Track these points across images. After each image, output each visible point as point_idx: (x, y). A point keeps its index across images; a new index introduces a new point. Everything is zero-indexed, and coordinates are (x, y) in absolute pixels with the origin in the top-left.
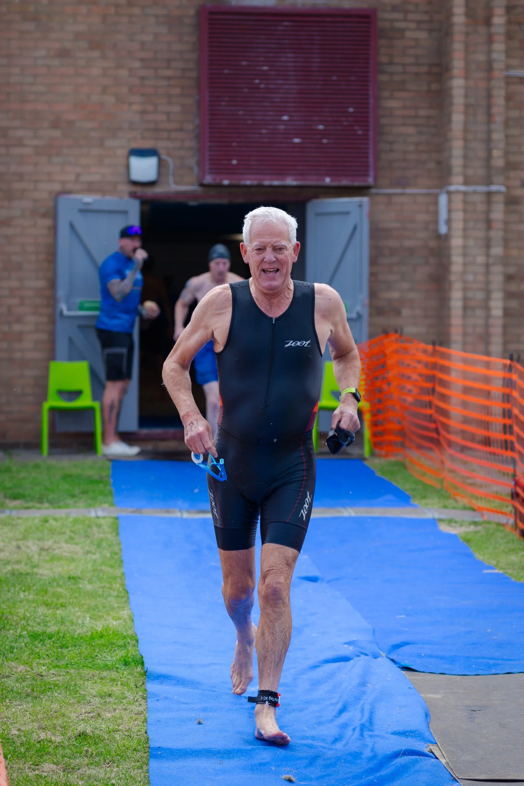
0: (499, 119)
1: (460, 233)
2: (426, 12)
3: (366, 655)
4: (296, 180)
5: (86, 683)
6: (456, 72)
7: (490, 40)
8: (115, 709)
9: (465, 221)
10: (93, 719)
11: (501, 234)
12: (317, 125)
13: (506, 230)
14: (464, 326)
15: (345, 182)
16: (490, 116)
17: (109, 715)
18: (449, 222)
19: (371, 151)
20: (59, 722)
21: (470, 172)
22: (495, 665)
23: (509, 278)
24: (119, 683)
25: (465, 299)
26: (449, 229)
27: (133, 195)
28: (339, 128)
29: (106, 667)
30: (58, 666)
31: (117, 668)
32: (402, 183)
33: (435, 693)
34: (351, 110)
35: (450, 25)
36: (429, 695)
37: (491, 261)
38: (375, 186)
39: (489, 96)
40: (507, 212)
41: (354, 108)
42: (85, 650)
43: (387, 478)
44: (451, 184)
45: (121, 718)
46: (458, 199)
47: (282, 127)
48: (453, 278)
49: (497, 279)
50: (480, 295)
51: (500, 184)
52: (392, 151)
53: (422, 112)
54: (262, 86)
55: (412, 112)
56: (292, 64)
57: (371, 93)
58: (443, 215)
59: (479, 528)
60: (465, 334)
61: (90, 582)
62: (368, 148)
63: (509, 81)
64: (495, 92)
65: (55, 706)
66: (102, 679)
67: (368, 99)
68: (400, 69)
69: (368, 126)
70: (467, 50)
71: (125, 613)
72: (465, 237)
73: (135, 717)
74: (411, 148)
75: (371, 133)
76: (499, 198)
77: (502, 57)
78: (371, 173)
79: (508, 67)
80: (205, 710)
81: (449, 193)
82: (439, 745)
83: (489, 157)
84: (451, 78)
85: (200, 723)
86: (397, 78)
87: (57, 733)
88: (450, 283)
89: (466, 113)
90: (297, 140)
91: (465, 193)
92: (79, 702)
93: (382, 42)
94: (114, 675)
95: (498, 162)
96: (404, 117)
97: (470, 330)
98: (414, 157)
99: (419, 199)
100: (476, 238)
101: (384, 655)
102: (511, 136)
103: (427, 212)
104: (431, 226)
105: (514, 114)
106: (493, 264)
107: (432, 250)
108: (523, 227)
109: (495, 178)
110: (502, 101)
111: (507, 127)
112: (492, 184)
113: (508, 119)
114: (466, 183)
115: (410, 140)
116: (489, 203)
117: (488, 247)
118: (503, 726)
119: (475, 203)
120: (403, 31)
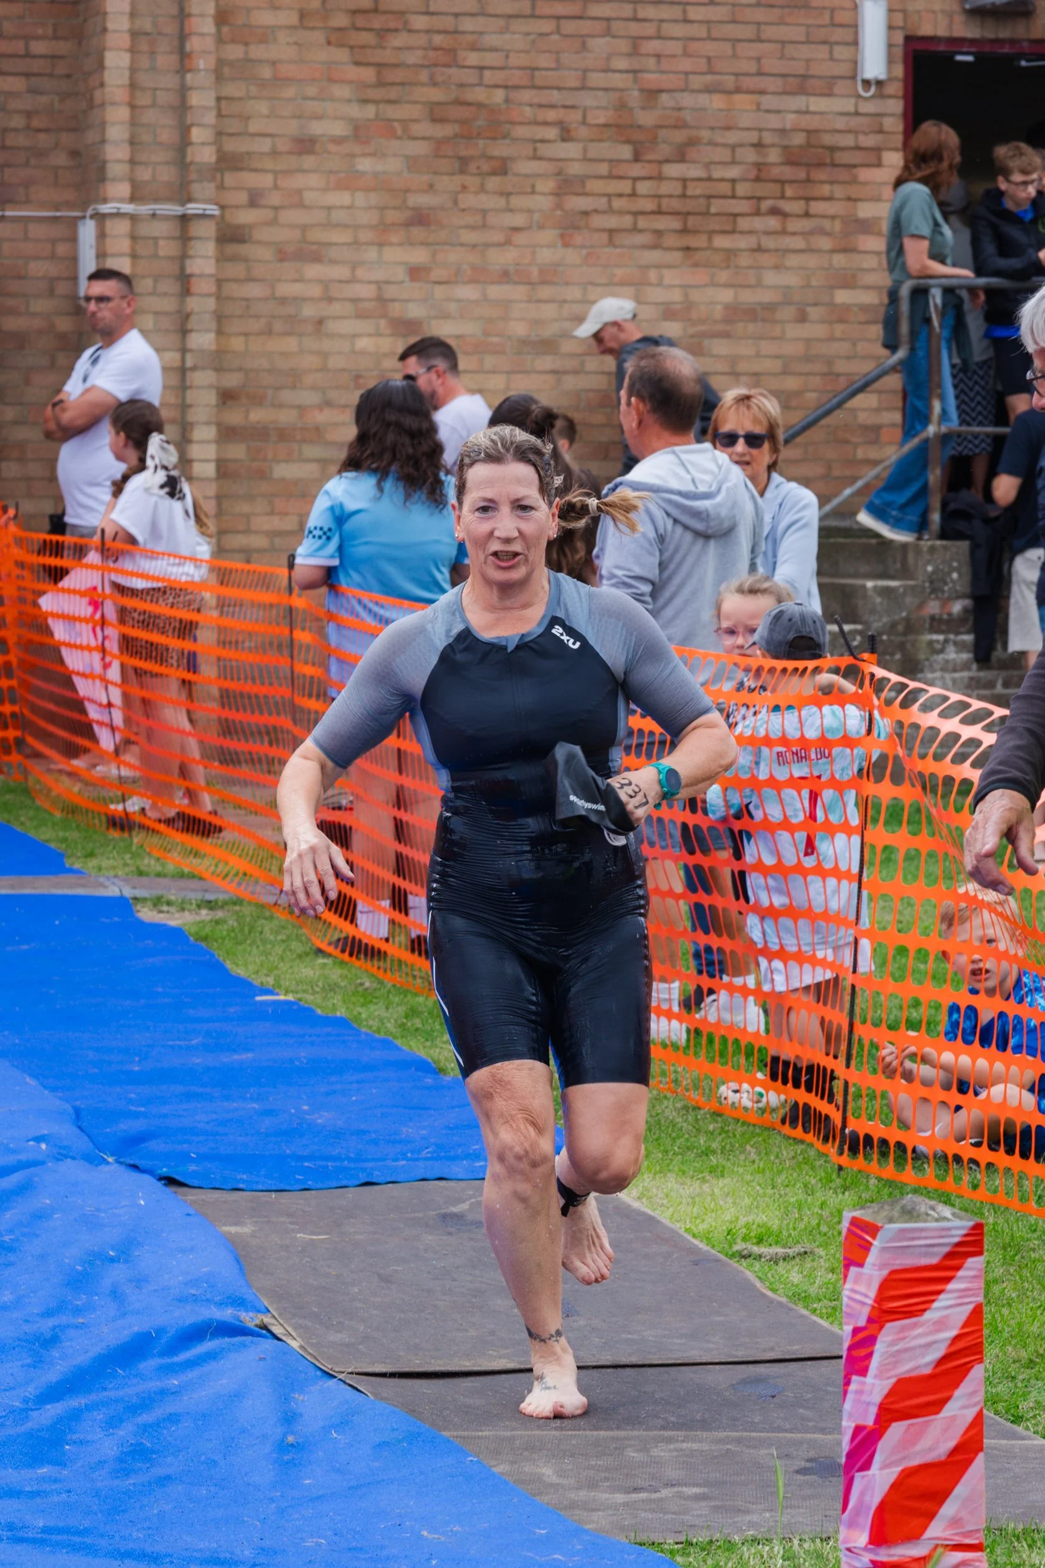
0: (202, 64)
3: (72, 1157)
11: (211, 304)
13: (219, 297)
16: (184, 57)
21: (144, 174)
22: (339, 1170)
23: (227, 397)
33: (236, 1224)
36: (226, 1229)
39: (182, 15)
40: (222, 259)
44: (105, 201)
46: (119, 234)
49: (203, 400)
51: (206, 201)
53: (39, 47)
55: (19, 47)
58: (87, 263)
59: (220, 914)
64: (194, 7)
74: (17, 121)
76: (207, 230)
81: (100, 218)
82: (276, 1314)
83: (184, 142)
89: (132, 50)
91: (133, 218)
95: (204, 154)
98: (21, 140)
99: (35, 231)
100: (156, 313)
101: (110, 1160)
102: (227, 98)
103: (53, 257)
104: (62, 288)
105: (235, 52)
106: (194, 368)
107: (63, 337)
108: (254, 290)
109: (196, 189)
110: (208, 26)
111: (219, 76)
112: (190, 200)
113: (221, 63)
114: (133, 199)
115: (14, 104)
116: (185, 239)
117: (184, 332)
118: (386, 1280)
119: (156, 239)
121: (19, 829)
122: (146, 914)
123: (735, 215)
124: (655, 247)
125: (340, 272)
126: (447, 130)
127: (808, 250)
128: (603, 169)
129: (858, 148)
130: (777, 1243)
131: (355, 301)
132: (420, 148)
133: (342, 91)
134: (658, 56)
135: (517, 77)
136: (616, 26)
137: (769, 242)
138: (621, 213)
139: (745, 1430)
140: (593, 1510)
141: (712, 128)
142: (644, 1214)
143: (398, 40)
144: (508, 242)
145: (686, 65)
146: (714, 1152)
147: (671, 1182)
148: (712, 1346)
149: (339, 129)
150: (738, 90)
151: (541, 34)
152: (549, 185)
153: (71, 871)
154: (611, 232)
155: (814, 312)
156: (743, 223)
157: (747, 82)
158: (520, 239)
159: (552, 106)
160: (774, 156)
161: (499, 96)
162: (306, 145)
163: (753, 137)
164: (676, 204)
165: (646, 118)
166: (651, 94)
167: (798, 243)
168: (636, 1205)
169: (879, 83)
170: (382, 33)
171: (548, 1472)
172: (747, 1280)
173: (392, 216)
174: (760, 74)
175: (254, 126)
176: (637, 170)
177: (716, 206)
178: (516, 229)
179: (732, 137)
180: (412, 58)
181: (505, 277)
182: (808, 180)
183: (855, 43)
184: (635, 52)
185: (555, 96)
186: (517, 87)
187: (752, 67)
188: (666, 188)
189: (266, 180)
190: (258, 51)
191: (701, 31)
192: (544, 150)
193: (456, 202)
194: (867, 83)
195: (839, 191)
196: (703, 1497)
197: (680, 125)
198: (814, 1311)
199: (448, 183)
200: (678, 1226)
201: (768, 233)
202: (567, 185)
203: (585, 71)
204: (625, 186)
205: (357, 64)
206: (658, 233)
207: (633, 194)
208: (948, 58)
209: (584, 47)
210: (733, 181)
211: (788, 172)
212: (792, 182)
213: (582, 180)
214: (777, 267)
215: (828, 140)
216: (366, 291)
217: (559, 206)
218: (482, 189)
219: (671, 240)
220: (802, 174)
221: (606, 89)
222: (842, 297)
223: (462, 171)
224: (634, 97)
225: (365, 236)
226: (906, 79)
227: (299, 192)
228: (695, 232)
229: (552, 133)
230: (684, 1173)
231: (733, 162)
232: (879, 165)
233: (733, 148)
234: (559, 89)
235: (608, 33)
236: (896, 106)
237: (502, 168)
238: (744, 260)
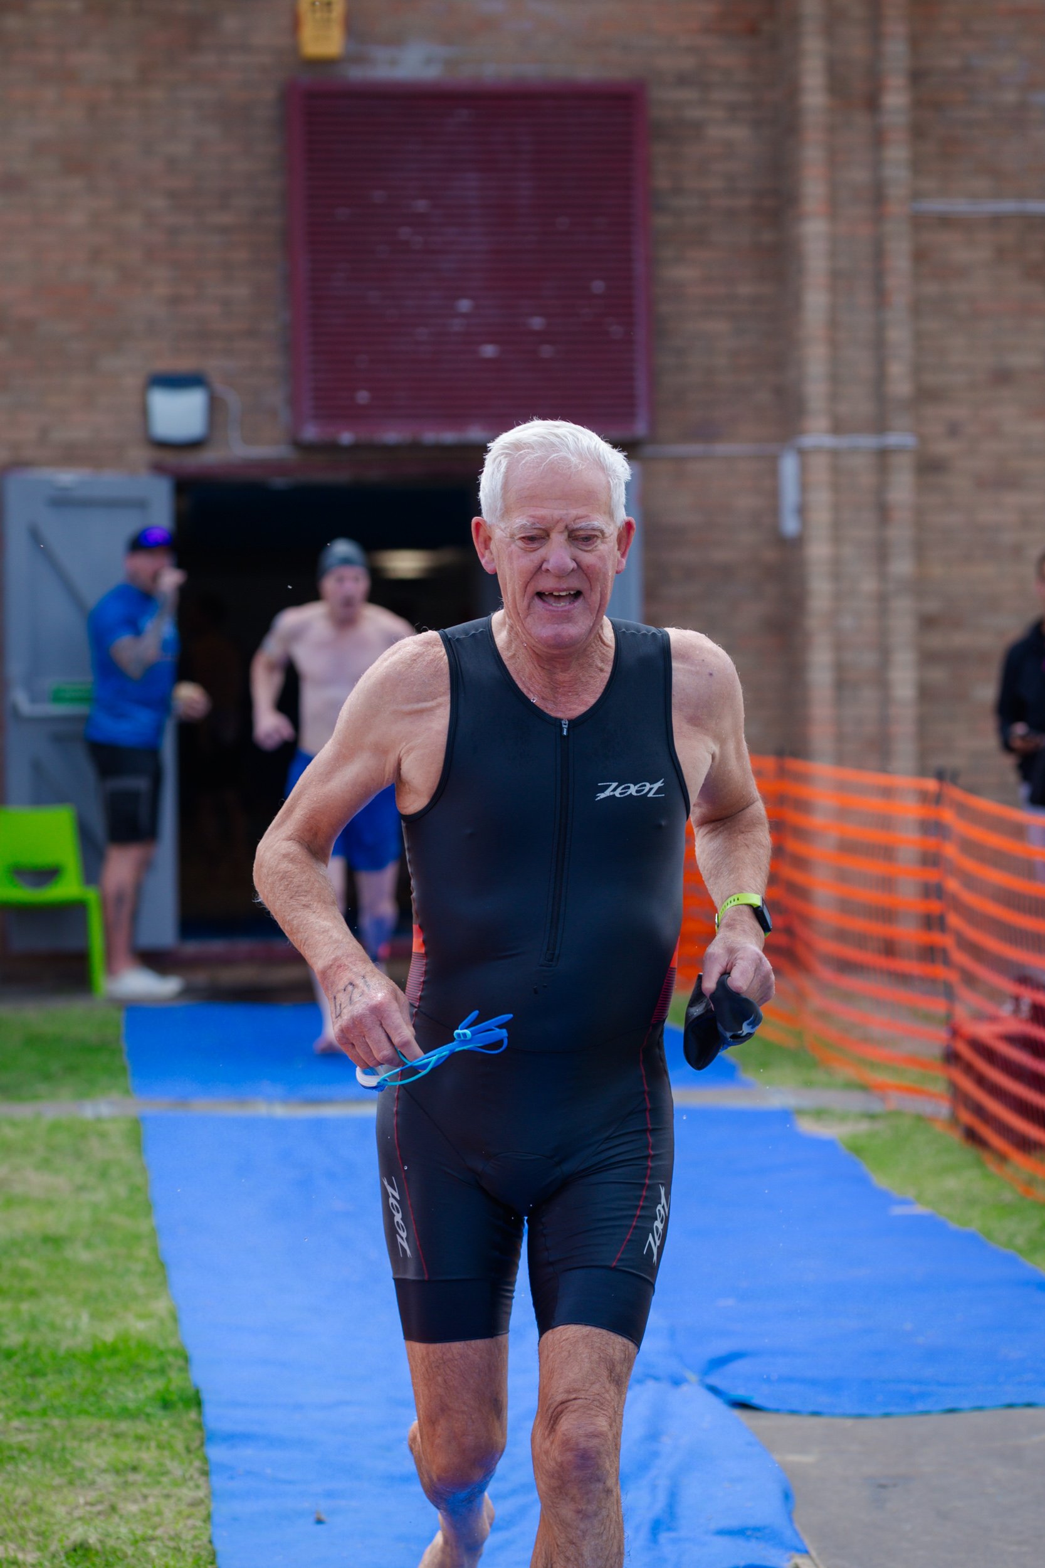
0: (900, 300)
1: (826, 532)
2: (749, 87)
3: (656, 1378)
4: (489, 429)
5: (85, 1446)
6: (809, 205)
7: (878, 139)
8: (145, 1497)
9: (836, 508)
10: (102, 1518)
11: (910, 532)
12: (530, 316)
13: (919, 526)
14: (838, 721)
16: (881, 294)
17: (133, 1508)
18: (802, 510)
19: (641, 367)
20: (34, 1522)
21: (844, 408)
22: (922, 1396)
23: (927, 623)
24: (153, 1444)
25: (839, 667)
26: (804, 524)
27: (158, 468)
28: (575, 320)
29: (126, 1414)
30: (26, 1413)
31: (148, 1415)
32: (706, 432)
33: (801, 1453)
34: (598, 286)
35: (796, 112)
36: (790, 1457)
38: (652, 439)
39: (879, 254)
40: (920, 489)
41: (604, 280)
42: (82, 1379)
44: (806, 435)
45: (159, 1513)
46: (820, 467)
47: (458, 321)
48: (812, 623)
49: (903, 625)
50: (868, 659)
51: (905, 432)
52: (683, 368)
53: (745, 289)
55: (722, 290)
56: (475, 193)
57: (638, 248)
58: (790, 495)
59: (880, 1126)
60: (840, 738)
61: (88, 1245)
62: (634, 361)
63: (918, 222)
64: (890, 246)
65: (23, 1492)
66: (117, 1436)
67: (631, 263)
68: (696, 202)
69: (634, 316)
70: (834, 161)
71: (161, 1306)
72: (836, 541)
73: (186, 1511)
74: (723, 361)
75: (640, 331)
76: (904, 462)
77: (905, 174)
78: (642, 412)
79: (917, 195)
80: (330, 1495)
81: (802, 453)
82: (813, 1553)
83: (880, 379)
84: (801, 218)
85: (319, 1521)
86: (690, 220)
87: (29, 1546)
88: (807, 634)
89: (833, 289)
90: (489, 351)
91: (835, 453)
92: (71, 1483)
93: (659, 148)
94: (141, 1428)
95: (900, 385)
96: (707, 299)
97: (850, 729)
98: (727, 379)
99: (740, 467)
100: (857, 543)
101: (694, 1380)
102: (926, 334)
103: (755, 490)
104: (765, 520)
105: (932, 289)
106: (894, 595)
107: (768, 568)
108: (953, 519)
109: (894, 419)
110: (904, 264)
111: (916, 315)
112: (887, 431)
113: (918, 299)
114: (835, 431)
115: (719, 345)
116: (883, 472)
117: (883, 559)
119: (854, 472)
120: (698, 126)
125: (1038, 499)
149: (1035, 360)
162: (1002, 377)
175: (952, 360)
190: (956, 287)
227: (997, 423)
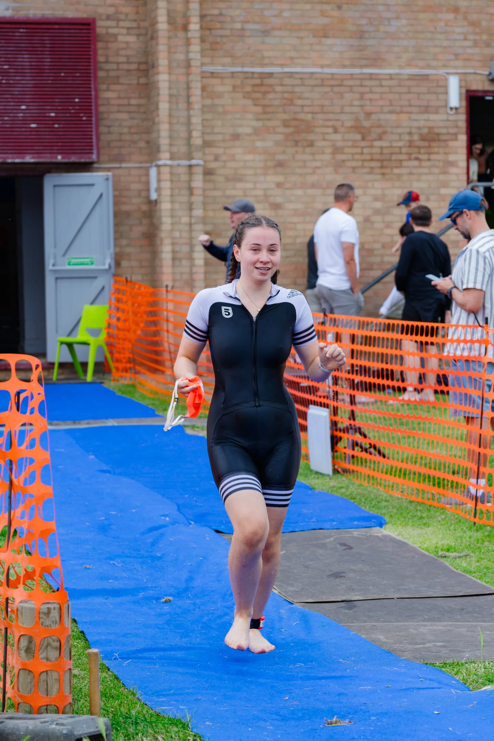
0: (197, 106)
1: (168, 199)
2: (135, 21)
3: (179, 523)
4: (33, 158)
6: (161, 69)
7: (188, 43)
9: (172, 189)
11: (201, 199)
12: (50, 113)
13: (205, 196)
14: (173, 274)
15: (74, 159)
16: (189, 103)
18: (158, 190)
19: (94, 133)
21: (175, 149)
25: (174, 252)
26: (159, 195)
28: (68, 115)
32: (119, 159)
34: (77, 100)
35: (155, 31)
37: (193, 221)
38: (98, 162)
39: (188, 88)
40: (205, 181)
41: (79, 98)
43: (128, 397)
44: (160, 160)
46: (166, 171)
47: (21, 115)
48: (163, 235)
50: (185, 249)
51: (199, 159)
52: (109, 133)
53: (134, 102)
54: (4, 82)
55: (125, 102)
56: (27, 64)
57: (92, 86)
58: (154, 184)
60: (174, 280)
62: (91, 131)
63: (204, 75)
64: (193, 85)
67: (90, 91)
68: (114, 66)
69: (91, 113)
70: (169, 51)
72: (172, 202)
74: (126, 130)
75: (94, 119)
76: (199, 170)
77: (198, 56)
78: (95, 151)
79: (202, 64)
81: (158, 166)
83: (190, 137)
84: (158, 74)
86: (112, 74)
88: (162, 240)
89: (170, 102)
90: (33, 126)
91: (171, 166)
93: (100, 45)
95: (197, 141)
96: (119, 105)
97: (178, 277)
98: (127, 137)
99: (133, 172)
100: (180, 203)
101: (193, 523)
102: (207, 120)
103: (140, 182)
104: (144, 194)
105: (208, 102)
106: (195, 224)
107: (144, 213)
108: (217, 193)
109: (195, 154)
110: (198, 92)
111: (203, 112)
112: (192, 158)
113: (203, 106)
114: (171, 158)
115: (124, 124)
116: (191, 174)
117: (191, 209)
118: (307, 567)
119: (179, 174)
120: (116, 36)
121: (136, 401)
122: (189, 431)
123: (401, 161)
124: (370, 173)
125: (250, 185)
126: (290, 130)
127: (430, 173)
128: (350, 144)
129: (448, 134)
130: (455, 551)
131: (255, 196)
132: (280, 137)
133: (250, 116)
134: (371, 100)
135: (316, 109)
136: (355, 89)
137: (415, 171)
138: (357, 160)
139: (455, 622)
140: (404, 651)
141: (392, 127)
142: (401, 541)
143: (271, 96)
144: (314, 173)
145: (381, 103)
146: (423, 518)
147: (409, 529)
148: (437, 590)
149: (248, 130)
150: (402, 112)
151: (326, 93)
152: (329, 150)
153: (158, 416)
154: (354, 168)
155: (433, 198)
156: (405, 164)
157: (405, 109)
158: (318, 171)
159: (330, 120)
160: (416, 137)
161: (309, 117)
162: (236, 137)
163: (408, 130)
164: (378, 157)
165: (366, 124)
166: (368, 115)
167: (426, 171)
168: (398, 538)
169: (456, 109)
170: (265, 93)
171: (382, 637)
172: (446, 566)
173: (270, 164)
174: (410, 105)
175: (216, 130)
176: (363, 144)
177: (394, 157)
178: (317, 168)
179: (400, 130)
180: (276, 103)
181: (313, 186)
182: (429, 147)
183: (446, 93)
184: (362, 98)
185: (331, 116)
186: (316, 113)
187: (407, 103)
188: (375, 150)
189: (220, 151)
190: (217, 101)
191: (387, 90)
192: (327, 137)
193: (293, 157)
194: (451, 109)
195: (441, 150)
196: (444, 646)
197: (380, 126)
198: (474, 576)
199: (291, 150)
200: (415, 546)
201: (415, 167)
202: (337, 150)
203: (343, 106)
204: (359, 150)
205: (255, 105)
206: (372, 168)
207: (362, 153)
208: (482, 99)
209: (342, 97)
210: (400, 148)
211: (422, 143)
212: (423, 147)
213: (342, 148)
214: (418, 181)
215: (437, 131)
216: (260, 193)
217: (334, 158)
218: (304, 153)
219: (377, 171)
220: (426, 144)
221: (351, 113)
222: (443, 191)
223: (296, 145)
224: (362, 116)
225: (259, 171)
226: (467, 107)
227: (233, 155)
228: (386, 167)
229: (330, 130)
230: (413, 525)
231: (400, 140)
232: (456, 139)
233: (400, 134)
234: (333, 113)
235: (351, 91)
236: (462, 118)
237: (311, 144)
238: (405, 178)
